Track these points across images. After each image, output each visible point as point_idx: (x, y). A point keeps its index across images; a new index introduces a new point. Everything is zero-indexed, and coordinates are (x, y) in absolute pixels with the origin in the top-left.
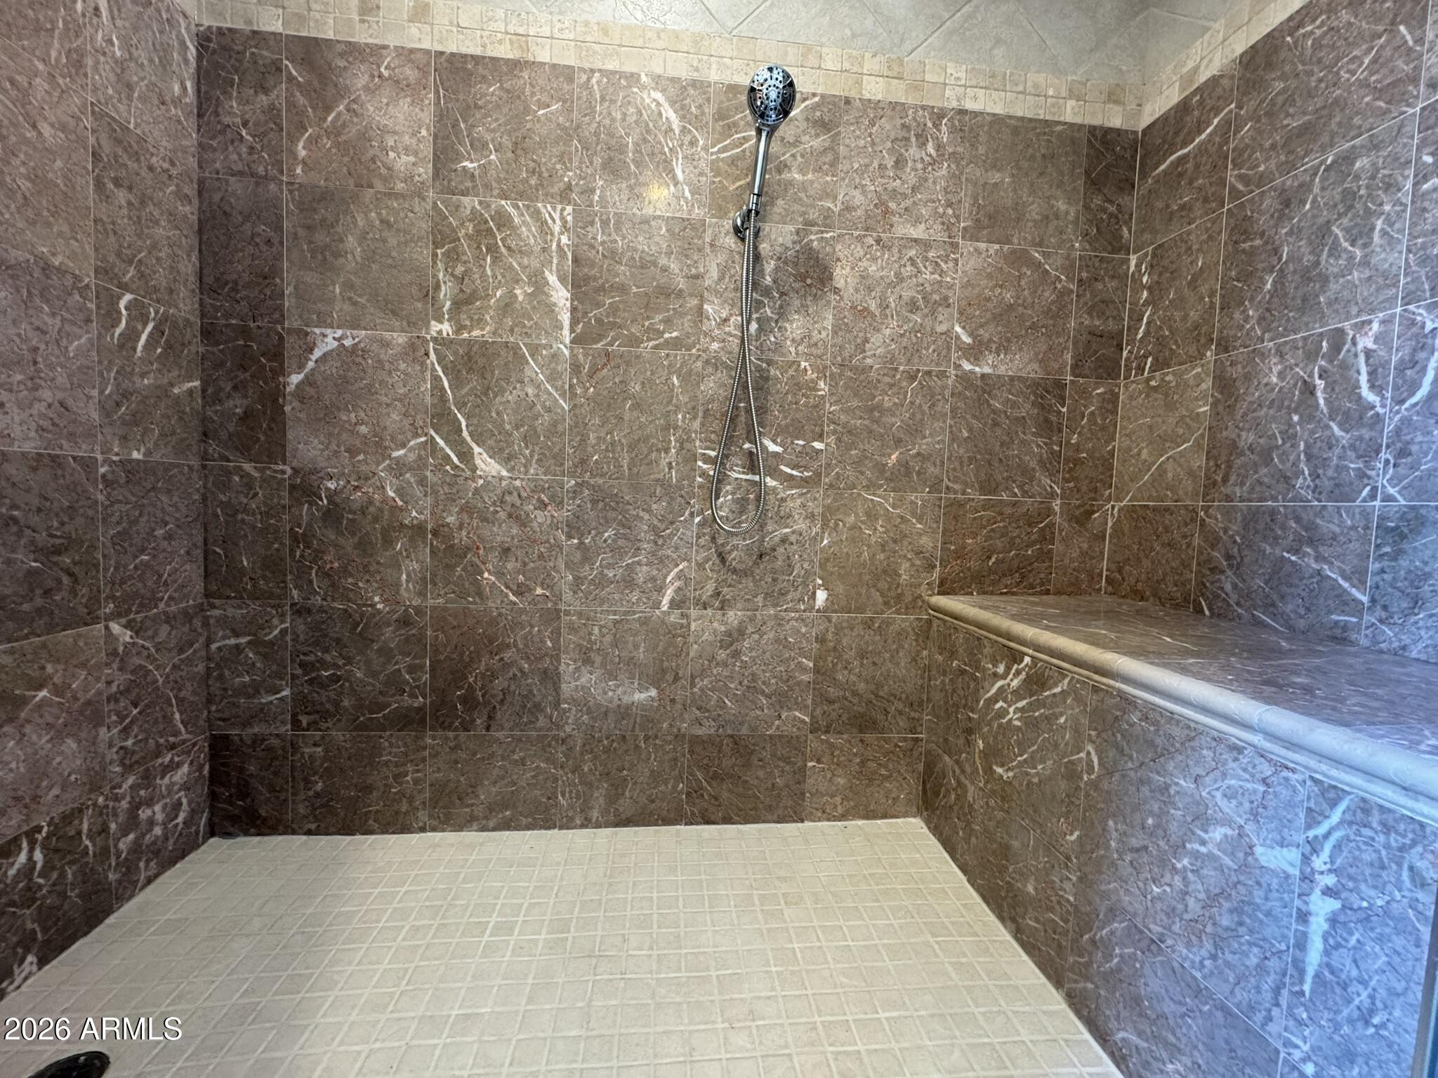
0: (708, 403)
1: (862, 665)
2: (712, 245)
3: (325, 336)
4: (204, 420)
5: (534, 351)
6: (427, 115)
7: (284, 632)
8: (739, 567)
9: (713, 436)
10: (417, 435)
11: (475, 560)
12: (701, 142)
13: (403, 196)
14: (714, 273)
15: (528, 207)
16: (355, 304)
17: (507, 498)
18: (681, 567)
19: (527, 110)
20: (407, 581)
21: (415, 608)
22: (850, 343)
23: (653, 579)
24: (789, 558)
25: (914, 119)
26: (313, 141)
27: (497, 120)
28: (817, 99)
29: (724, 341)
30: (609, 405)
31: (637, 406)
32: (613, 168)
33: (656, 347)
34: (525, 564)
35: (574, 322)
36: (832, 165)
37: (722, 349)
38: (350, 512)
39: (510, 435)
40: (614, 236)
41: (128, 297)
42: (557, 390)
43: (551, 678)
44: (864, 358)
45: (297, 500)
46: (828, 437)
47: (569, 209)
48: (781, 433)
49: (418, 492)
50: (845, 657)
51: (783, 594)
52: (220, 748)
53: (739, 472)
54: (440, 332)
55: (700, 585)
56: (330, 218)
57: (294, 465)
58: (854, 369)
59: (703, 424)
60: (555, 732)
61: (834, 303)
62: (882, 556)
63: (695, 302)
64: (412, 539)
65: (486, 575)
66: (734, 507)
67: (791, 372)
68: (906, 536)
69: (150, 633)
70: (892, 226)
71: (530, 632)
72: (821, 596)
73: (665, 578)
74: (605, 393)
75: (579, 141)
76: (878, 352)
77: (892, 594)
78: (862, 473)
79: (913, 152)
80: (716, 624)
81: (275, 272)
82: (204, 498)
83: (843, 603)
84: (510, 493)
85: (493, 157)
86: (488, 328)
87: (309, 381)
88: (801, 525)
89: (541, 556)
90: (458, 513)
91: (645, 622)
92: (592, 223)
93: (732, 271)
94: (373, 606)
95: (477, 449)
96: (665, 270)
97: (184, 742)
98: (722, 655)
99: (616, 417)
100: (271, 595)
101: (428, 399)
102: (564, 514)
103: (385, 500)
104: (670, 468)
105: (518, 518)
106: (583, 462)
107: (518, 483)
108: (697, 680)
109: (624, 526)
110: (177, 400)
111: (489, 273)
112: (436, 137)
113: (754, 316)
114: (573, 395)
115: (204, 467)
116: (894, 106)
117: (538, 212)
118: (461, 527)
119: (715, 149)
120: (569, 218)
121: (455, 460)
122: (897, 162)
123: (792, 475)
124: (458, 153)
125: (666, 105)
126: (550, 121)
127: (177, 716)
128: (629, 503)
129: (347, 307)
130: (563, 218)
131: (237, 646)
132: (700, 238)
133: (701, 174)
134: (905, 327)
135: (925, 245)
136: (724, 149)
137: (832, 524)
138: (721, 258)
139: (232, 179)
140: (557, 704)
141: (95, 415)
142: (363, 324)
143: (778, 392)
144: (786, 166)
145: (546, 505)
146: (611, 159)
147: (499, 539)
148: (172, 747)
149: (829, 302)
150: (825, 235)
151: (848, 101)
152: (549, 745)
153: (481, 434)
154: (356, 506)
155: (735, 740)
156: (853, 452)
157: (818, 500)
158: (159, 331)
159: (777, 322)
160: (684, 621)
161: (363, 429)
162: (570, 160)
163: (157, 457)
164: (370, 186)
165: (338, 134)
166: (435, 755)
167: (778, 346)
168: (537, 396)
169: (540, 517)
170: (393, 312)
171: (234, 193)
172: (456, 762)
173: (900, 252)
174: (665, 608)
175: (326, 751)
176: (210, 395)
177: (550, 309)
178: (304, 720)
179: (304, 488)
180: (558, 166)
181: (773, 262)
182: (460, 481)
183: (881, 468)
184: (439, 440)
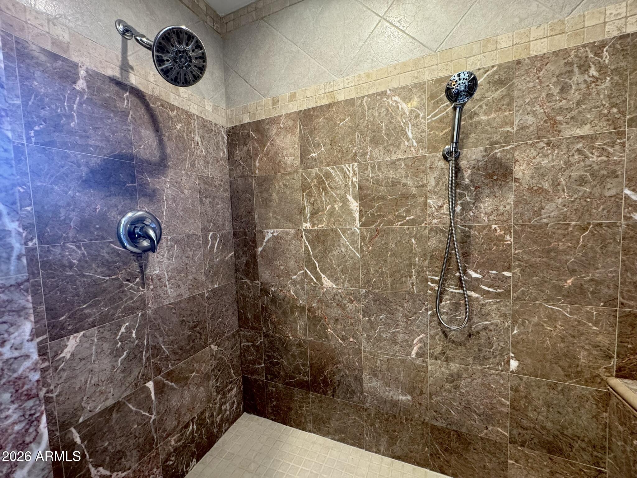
0: (433, 251)
1: (548, 411)
2: (430, 168)
3: (268, 232)
4: (236, 265)
5: (344, 231)
6: (297, 139)
7: (261, 343)
8: (456, 340)
9: (436, 269)
10: (300, 270)
11: (325, 323)
12: (421, 115)
13: (290, 174)
14: (433, 183)
15: (338, 168)
16: (277, 219)
17: (336, 297)
18: (421, 336)
19: (335, 124)
20: (300, 329)
21: (303, 340)
22: (528, 210)
23: (406, 341)
24: (489, 338)
25: (576, 56)
26: (261, 159)
27: (323, 132)
28: (495, 68)
29: (440, 218)
30: (380, 255)
31: (393, 255)
32: (376, 141)
33: (402, 225)
34: (345, 327)
35: (361, 217)
36: (509, 104)
37: (440, 222)
38: (280, 300)
39: (336, 269)
40: (378, 173)
41: (211, 233)
42: (355, 249)
43: (359, 379)
44: (541, 219)
45: (263, 294)
46: (514, 268)
47: (356, 164)
48: (479, 267)
49: (302, 293)
50: (534, 403)
51: (486, 358)
52: (246, 381)
53: (454, 289)
54: (306, 227)
55: (433, 347)
56: (267, 186)
57: (261, 281)
58: (532, 226)
59: (430, 263)
60: (361, 405)
61: (514, 188)
62: (562, 345)
63: (422, 199)
64: (301, 312)
65: (329, 330)
66: (451, 307)
67: (485, 232)
68: (582, 334)
69: (223, 345)
70: (560, 132)
71: (349, 358)
72: (514, 364)
73: (413, 341)
74: (377, 249)
75: (359, 132)
76: (553, 214)
77: (573, 370)
78: (543, 291)
79: (577, 77)
80: (443, 369)
81: (252, 210)
82: (237, 293)
83: (532, 370)
84: (337, 295)
85: (323, 149)
86: (324, 223)
87: (264, 250)
88: (497, 320)
89: (352, 324)
90: (317, 302)
91: (403, 361)
92: (367, 169)
93: (444, 180)
94: (288, 337)
95: (323, 276)
96: (404, 185)
97: (234, 380)
98: (448, 386)
99: (383, 260)
100: (257, 329)
101: (304, 255)
102: (361, 306)
103: (291, 295)
104: (413, 285)
105: (341, 306)
106: (368, 282)
107: (340, 291)
108: (433, 396)
109: (390, 313)
110: (227, 262)
111: (324, 199)
112: (301, 146)
113: (459, 202)
114: (362, 251)
115: (236, 281)
116: (556, 54)
117: (342, 169)
118: (318, 308)
119: (430, 116)
120: (356, 169)
121: (315, 280)
122: (562, 90)
123: (489, 291)
124: (309, 151)
125: (401, 102)
126: (345, 126)
127: (232, 371)
128: (392, 302)
129: (275, 221)
130: (353, 169)
131: (248, 345)
132: (424, 165)
133: (422, 132)
134: (576, 196)
135: (592, 138)
136: (435, 115)
137: (520, 321)
138: (436, 174)
139: (239, 179)
140: (362, 393)
141: (204, 278)
142: (280, 227)
143: (477, 243)
144: (475, 114)
145: (352, 301)
146: (374, 136)
147: (333, 315)
148: (231, 382)
149: (511, 188)
150: (506, 148)
151: (519, 62)
152: (360, 410)
153: (324, 269)
154: (281, 298)
155: (459, 435)
156: (535, 278)
157: (508, 307)
158: (220, 240)
159: (474, 204)
160: (424, 364)
161: (282, 268)
162: (355, 142)
163: (222, 284)
164: (279, 172)
165: (268, 154)
166: (313, 402)
167: (476, 217)
168: (346, 252)
169: (350, 306)
170: (289, 221)
171: (239, 184)
172: (321, 407)
173: (568, 147)
174: (414, 356)
175: (276, 390)
176: (237, 257)
177: (350, 212)
178: (269, 377)
179: (265, 291)
180: (350, 146)
181: (469, 171)
182: (317, 289)
183: (559, 289)
184: (308, 272)
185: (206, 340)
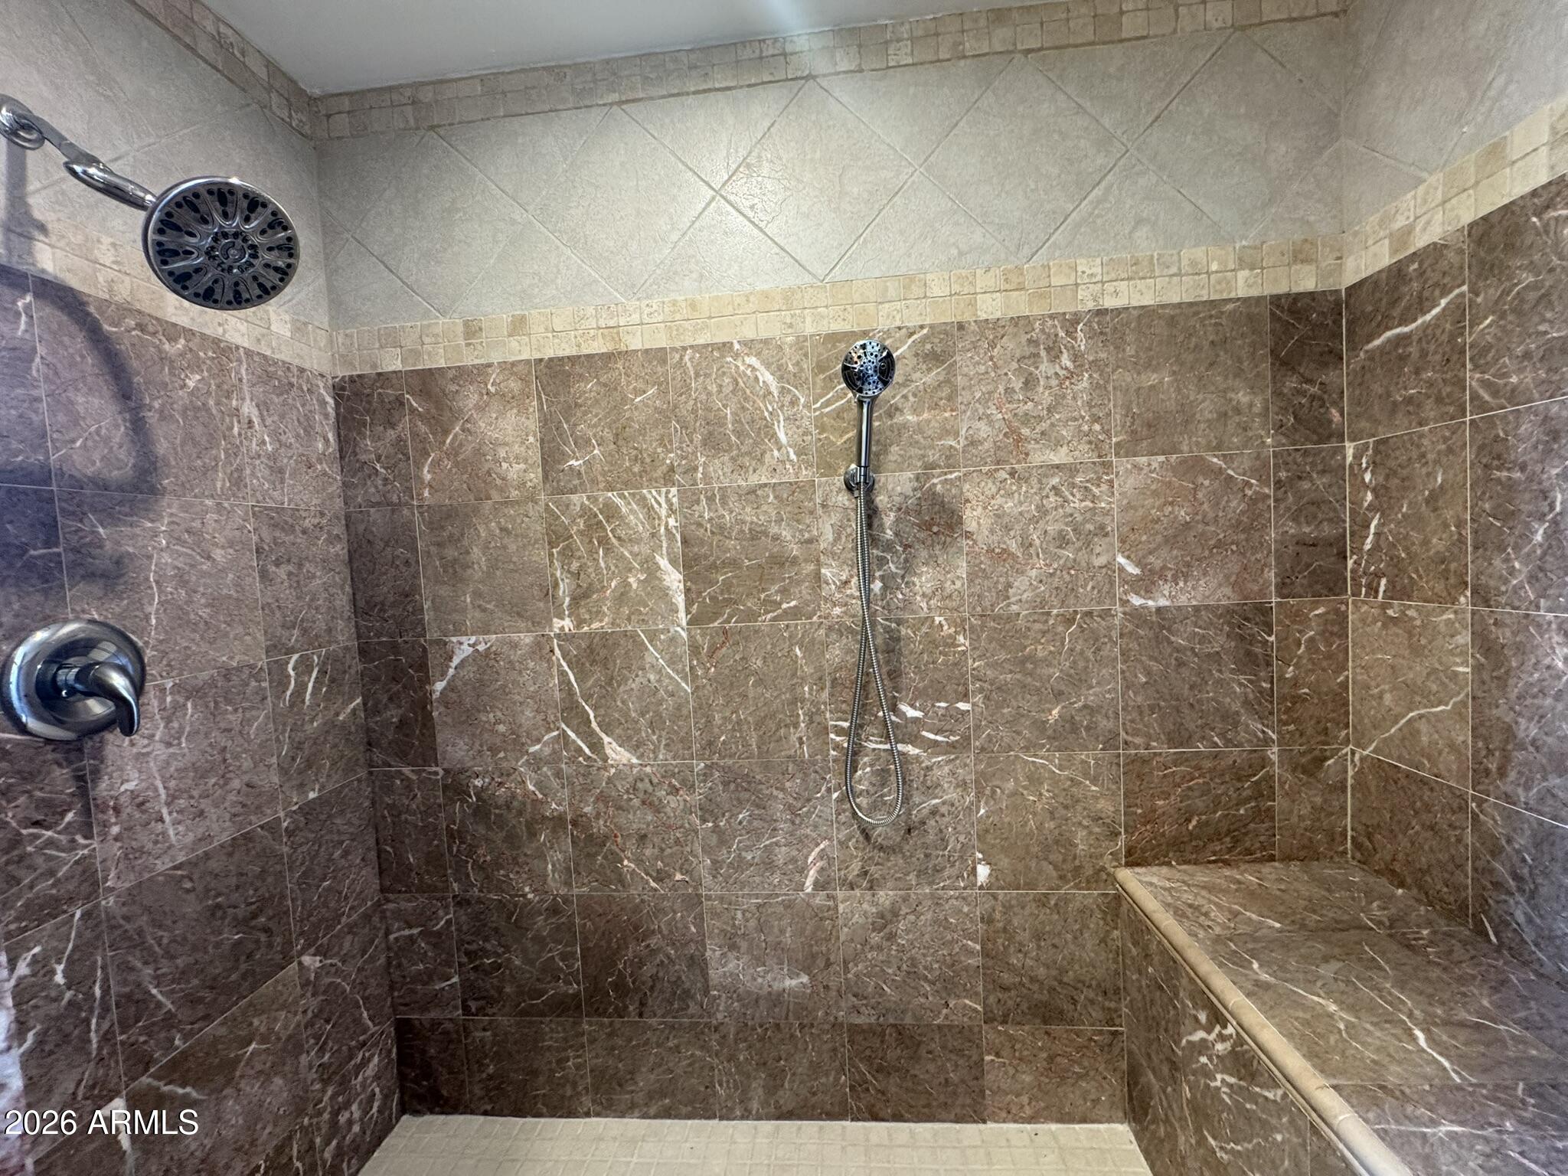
0: (835, 671)
1: (1039, 947)
2: (823, 506)
3: (461, 643)
4: (368, 731)
5: (653, 636)
6: (532, 423)
7: (449, 922)
8: (885, 843)
9: (844, 706)
10: (549, 730)
11: (614, 847)
12: (802, 400)
13: (517, 502)
14: (829, 535)
15: (633, 495)
16: (484, 610)
17: (640, 785)
18: (822, 846)
19: (624, 400)
20: (553, 872)
21: (562, 897)
22: (989, 590)
23: (794, 860)
24: (941, 831)
25: (1043, 331)
26: (436, 464)
27: (596, 415)
28: (925, 331)
29: (846, 605)
30: (732, 684)
31: (760, 682)
32: (713, 443)
33: (774, 619)
34: (662, 850)
35: (689, 604)
36: (950, 398)
37: (845, 613)
38: (497, 807)
39: (637, 722)
40: (721, 511)
41: (295, 657)
42: (678, 673)
43: (698, 963)
44: (1008, 605)
45: (451, 799)
46: (974, 696)
47: (674, 490)
48: (919, 697)
49: (555, 783)
50: (1018, 938)
51: (938, 870)
52: (404, 1031)
53: (876, 742)
54: (562, 628)
55: (845, 865)
56: (456, 532)
57: (446, 766)
58: (995, 618)
59: (831, 695)
60: (706, 1020)
61: (966, 549)
62: (1052, 825)
63: (811, 567)
64: (554, 831)
65: (626, 862)
66: (873, 779)
67: (924, 629)
68: (1078, 801)
69: (336, 949)
70: (1027, 454)
71: (674, 918)
72: (983, 872)
73: (807, 858)
74: (727, 671)
75: (678, 422)
76: (1025, 596)
77: (1068, 866)
78: (1018, 733)
79: (1045, 367)
80: (865, 906)
81: (415, 589)
82: (373, 803)
83: (1010, 878)
84: (642, 780)
85: (596, 452)
86: (606, 619)
87: (451, 687)
88: (952, 795)
89: (677, 842)
90: (595, 803)
91: (789, 905)
92: (698, 502)
93: (849, 530)
94: (524, 896)
95: (606, 739)
96: (776, 538)
97: (372, 1035)
98: (875, 938)
99: (740, 695)
100: (435, 889)
101: (557, 694)
102: (696, 798)
103: (527, 793)
104: (801, 743)
105: (651, 804)
106: (710, 743)
107: (648, 769)
108: (851, 965)
109: (758, 806)
110: (343, 726)
111: (603, 565)
112: (542, 441)
113: (877, 574)
114: (695, 677)
115: (371, 773)
116: (1015, 321)
117: (644, 498)
118: (598, 816)
119: (818, 405)
120: (675, 500)
121: (587, 751)
122: (1026, 383)
123: (936, 741)
124: (563, 454)
125: (762, 369)
126: (647, 406)
127: (365, 1014)
128: (761, 783)
129: (478, 614)
130: (668, 501)
131: (411, 936)
132: (811, 499)
133: (805, 434)
134: (1055, 566)
135: (1071, 470)
136: (827, 404)
137: (988, 791)
138: (835, 518)
139: (372, 510)
140: (706, 991)
141: (276, 780)
142: (493, 628)
143: (911, 653)
144: (897, 409)
145: (678, 790)
146: (711, 433)
147: (635, 826)
148: (364, 1044)
149: (961, 549)
150: (949, 476)
151: (961, 326)
152: (703, 1033)
153: (609, 724)
154: (501, 802)
155: (899, 1030)
156: (1005, 711)
157: (969, 766)
158: (323, 672)
159: (903, 577)
160: (831, 903)
161: (501, 728)
162: (671, 442)
163: (330, 787)
164: (489, 498)
165: (457, 455)
166: (592, 1041)
167: (908, 603)
168: (659, 681)
169: (673, 802)
170: (518, 614)
171: (375, 523)
172: (613, 1048)
173: (1040, 482)
174: (809, 890)
175: (495, 1035)
176: (371, 708)
177: (664, 594)
178: (473, 1005)
179: (455, 786)
180: (659, 450)
181: (892, 514)
182: (594, 771)
183: (1041, 726)
184: (570, 732)
185: (288, 943)
